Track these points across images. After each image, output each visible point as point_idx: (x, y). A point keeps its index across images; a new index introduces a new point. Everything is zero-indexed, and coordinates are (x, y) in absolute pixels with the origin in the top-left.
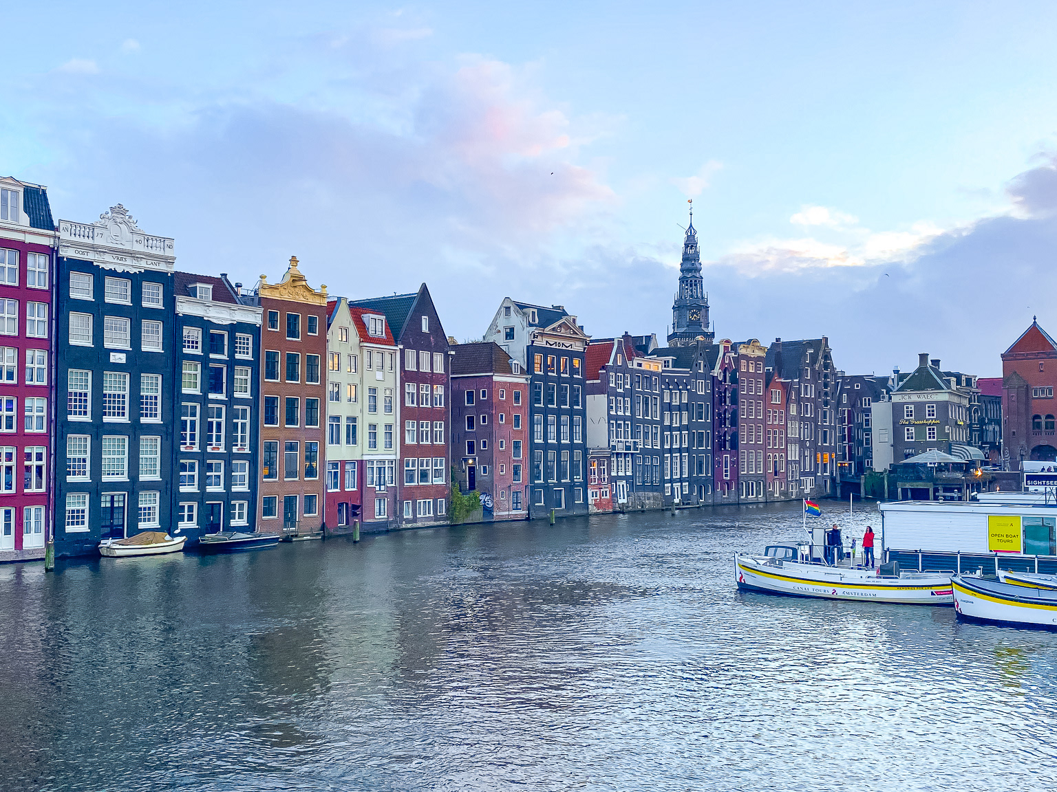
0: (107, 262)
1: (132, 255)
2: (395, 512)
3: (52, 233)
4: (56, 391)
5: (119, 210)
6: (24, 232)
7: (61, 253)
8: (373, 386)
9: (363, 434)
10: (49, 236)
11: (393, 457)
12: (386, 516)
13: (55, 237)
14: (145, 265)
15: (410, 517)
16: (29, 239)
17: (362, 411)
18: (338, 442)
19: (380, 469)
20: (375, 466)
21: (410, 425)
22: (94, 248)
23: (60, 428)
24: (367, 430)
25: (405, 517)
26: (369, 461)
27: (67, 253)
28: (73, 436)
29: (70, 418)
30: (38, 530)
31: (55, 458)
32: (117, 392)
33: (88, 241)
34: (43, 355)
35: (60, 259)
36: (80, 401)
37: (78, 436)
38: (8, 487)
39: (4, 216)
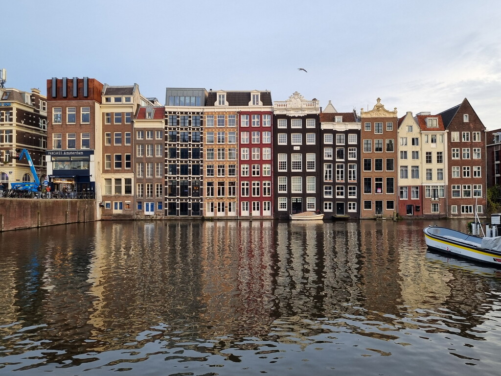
0: (291, 114)
1: (301, 109)
2: (445, 211)
3: (270, 106)
4: (274, 161)
5: (296, 94)
6: (261, 108)
7: (274, 113)
8: (429, 151)
9: (423, 173)
10: (270, 108)
11: (443, 184)
12: (439, 212)
13: (272, 108)
14: (307, 112)
15: (456, 213)
16: (263, 110)
17: (422, 163)
18: (407, 177)
19: (434, 190)
20: (431, 188)
21: (455, 169)
22: (286, 110)
23: (275, 174)
24: (425, 172)
25: (452, 213)
26: (427, 186)
27: (276, 113)
28: (281, 177)
29: (279, 171)
30: (269, 209)
31: (274, 184)
32: (298, 161)
33: (284, 107)
34: (269, 149)
35: (274, 115)
36: (284, 164)
37: (283, 177)
38: (258, 194)
39: (254, 104)
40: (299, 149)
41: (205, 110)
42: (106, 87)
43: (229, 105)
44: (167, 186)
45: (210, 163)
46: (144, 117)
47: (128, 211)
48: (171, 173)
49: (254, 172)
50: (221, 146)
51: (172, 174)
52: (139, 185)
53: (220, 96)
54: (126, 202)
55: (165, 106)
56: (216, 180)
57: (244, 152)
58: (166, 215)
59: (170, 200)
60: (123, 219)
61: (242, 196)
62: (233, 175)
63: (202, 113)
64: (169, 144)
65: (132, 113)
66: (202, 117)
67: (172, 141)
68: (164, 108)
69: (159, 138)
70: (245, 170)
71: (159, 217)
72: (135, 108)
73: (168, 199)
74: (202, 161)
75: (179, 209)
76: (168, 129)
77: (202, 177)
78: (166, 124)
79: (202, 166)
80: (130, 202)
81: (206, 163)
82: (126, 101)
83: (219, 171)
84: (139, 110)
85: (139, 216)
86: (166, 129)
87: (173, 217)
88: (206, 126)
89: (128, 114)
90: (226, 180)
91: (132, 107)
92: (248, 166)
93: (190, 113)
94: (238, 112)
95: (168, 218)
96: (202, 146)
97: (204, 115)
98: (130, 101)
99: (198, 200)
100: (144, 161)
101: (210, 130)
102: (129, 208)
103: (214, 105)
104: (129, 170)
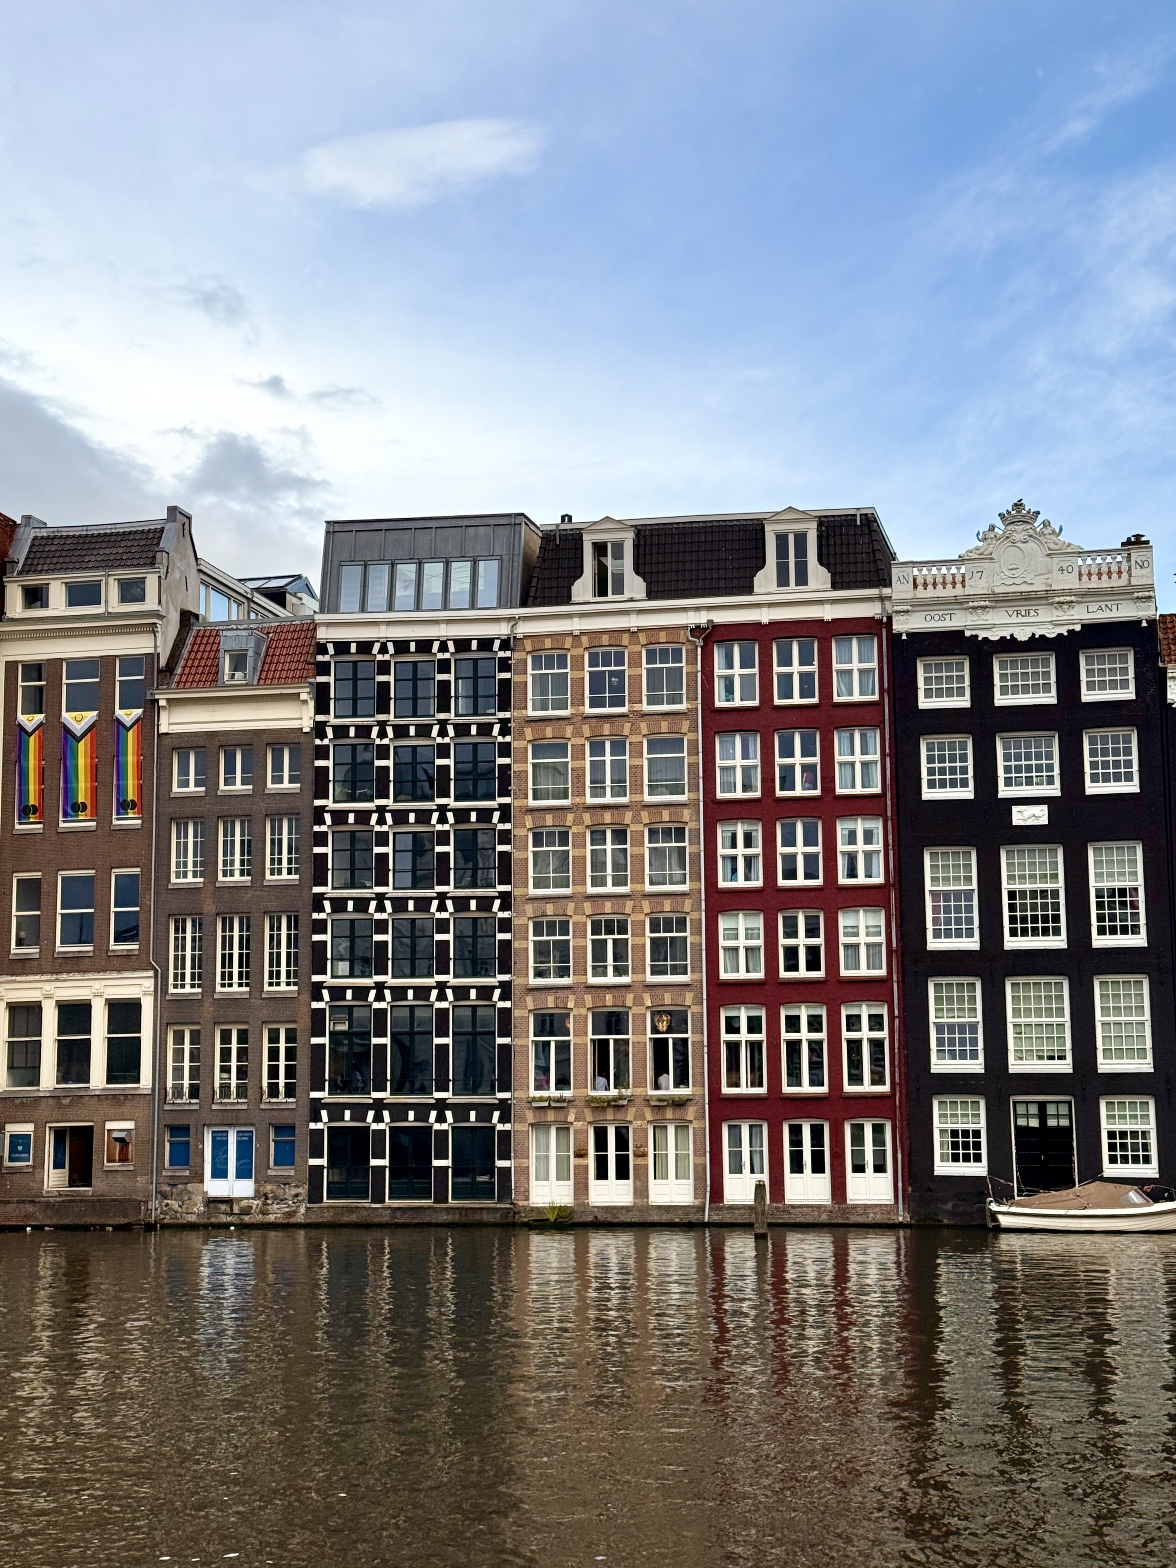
0: (993, 625)
1: (1051, 599)
3: (885, 591)
4: (902, 892)
5: (1017, 515)
6: (823, 602)
7: (897, 628)
10: (873, 599)
13: (885, 599)
14: (1081, 615)
16: (832, 613)
22: (963, 605)
23: (913, 964)
27: (907, 625)
28: (944, 980)
29: (934, 944)
30: (879, 1168)
31: (903, 1024)
32: (1039, 886)
33: (949, 592)
34: (877, 826)
35: (895, 638)
36: (958, 909)
37: (955, 980)
38: (816, 1081)
39: (783, 581)
40: (1044, 821)
41: (523, 629)
42: (32, 535)
43: (651, 595)
44: (325, 1040)
45: (550, 909)
46: (213, 677)
47: (120, 1179)
48: (344, 967)
49: (791, 952)
50: (608, 817)
51: (352, 975)
52: (179, 1038)
53: (600, 549)
54: (109, 1125)
55: (319, 618)
56: (580, 1003)
57: (734, 845)
58: (314, 1196)
59: (336, 1111)
60: (90, 1220)
61: (726, 1090)
62: (675, 970)
63: (505, 644)
64: (333, 813)
65: (152, 658)
66: (505, 665)
67: (353, 799)
68: (313, 627)
69: (286, 784)
70: (742, 942)
71: (276, 1213)
72: (171, 629)
73: (327, 1106)
74: (506, 901)
75: (385, 1162)
76: (330, 732)
77: (506, 990)
78: (322, 707)
79: (505, 925)
80: (130, 1125)
81: (529, 909)
82: (124, 599)
83: (599, 948)
84: (190, 640)
85: (174, 1204)
86: (322, 735)
87: (351, 1210)
88: (531, 713)
89: (131, 663)
90: (638, 1001)
91: (152, 629)
92: (758, 922)
93: (443, 648)
94: (697, 630)
95: (328, 1217)
96: (504, 819)
97: (518, 655)
98: (142, 599)
99: (485, 1111)
100: (209, 907)
101: (549, 732)
102: (124, 1158)
103: (566, 599)
104: (128, 956)
